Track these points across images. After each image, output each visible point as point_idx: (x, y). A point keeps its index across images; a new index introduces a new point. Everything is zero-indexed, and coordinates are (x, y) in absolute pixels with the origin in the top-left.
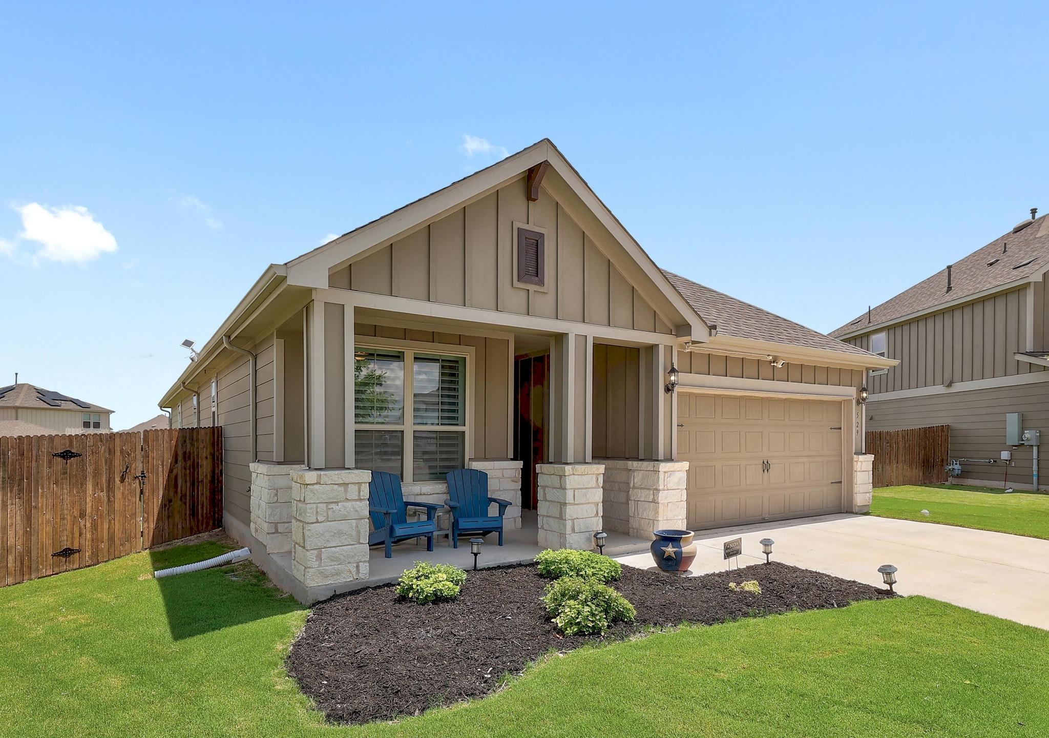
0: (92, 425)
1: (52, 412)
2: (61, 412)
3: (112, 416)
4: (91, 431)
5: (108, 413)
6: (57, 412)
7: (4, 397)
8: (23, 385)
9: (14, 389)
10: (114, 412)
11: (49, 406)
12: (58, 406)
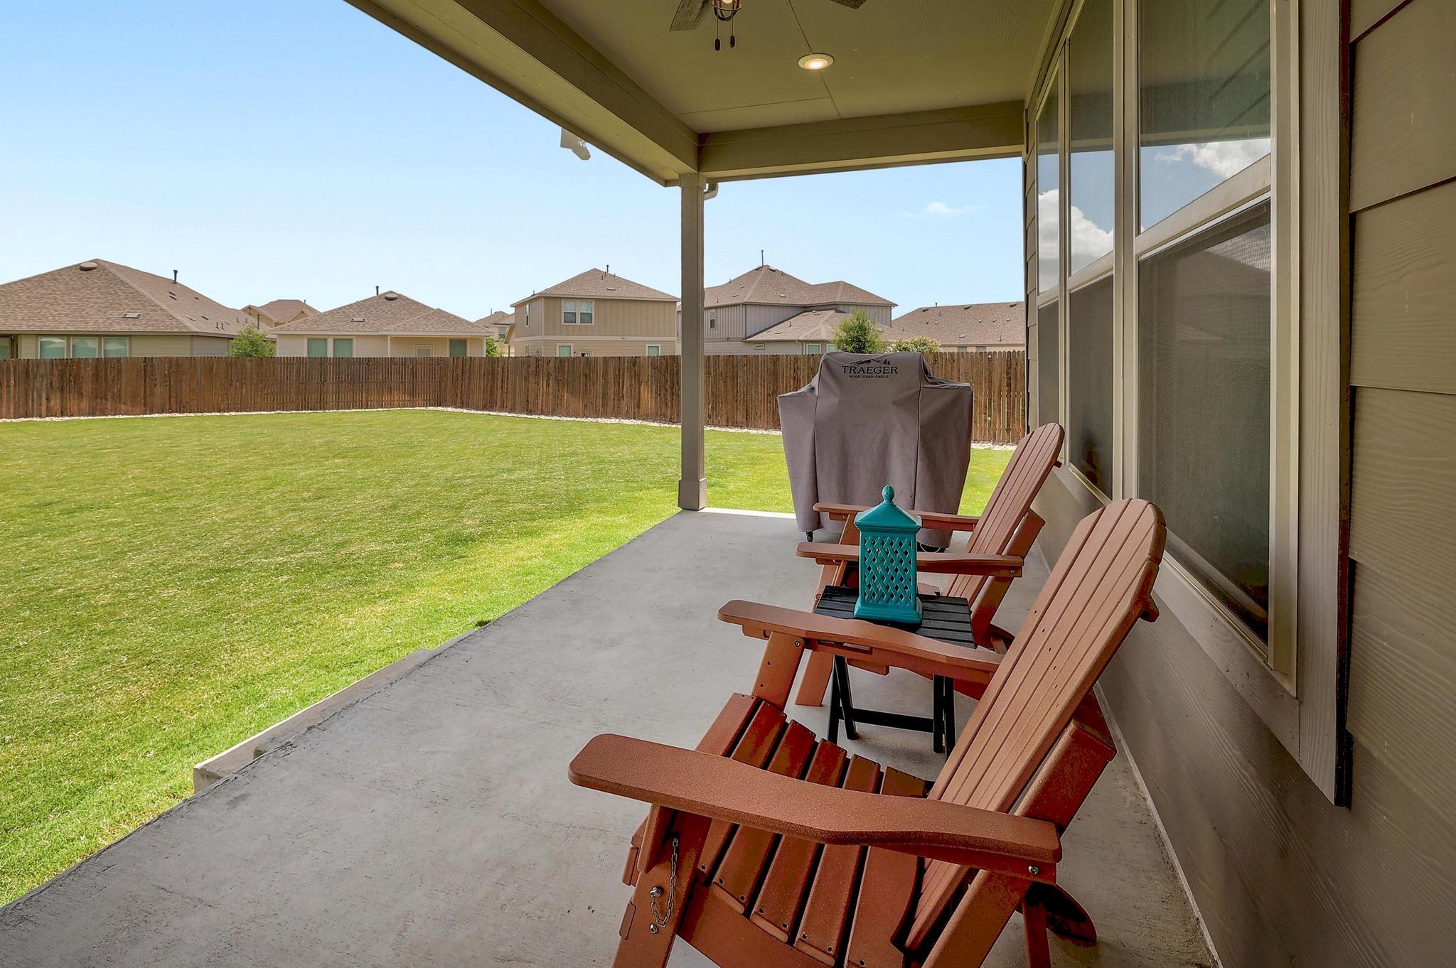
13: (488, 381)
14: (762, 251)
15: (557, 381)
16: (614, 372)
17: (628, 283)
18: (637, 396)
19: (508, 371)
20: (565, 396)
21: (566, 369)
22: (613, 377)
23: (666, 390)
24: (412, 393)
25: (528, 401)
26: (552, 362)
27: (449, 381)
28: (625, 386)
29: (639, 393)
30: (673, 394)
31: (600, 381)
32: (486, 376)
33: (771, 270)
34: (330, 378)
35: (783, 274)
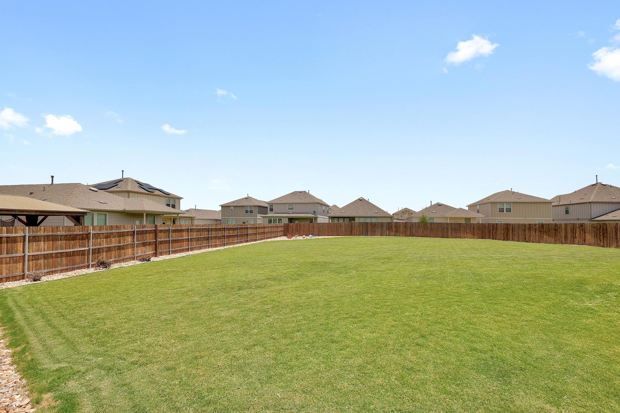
0: (171, 206)
1: (149, 196)
2: (154, 197)
3: (181, 201)
4: (170, 210)
5: (179, 198)
6: (152, 196)
7: (117, 185)
8: (128, 178)
9: (122, 180)
10: (183, 198)
11: (148, 192)
12: (152, 192)
13: (505, 231)
14: (597, 176)
15: (540, 231)
16: (571, 229)
17: (525, 195)
18: (584, 237)
19: (515, 228)
20: (545, 236)
21: (545, 227)
22: (570, 230)
23: (600, 236)
24: (473, 234)
25: (525, 238)
26: (537, 225)
27: (487, 231)
28: (577, 233)
29: (585, 236)
30: (604, 237)
31: (563, 232)
32: (504, 230)
33: (602, 184)
34: (449, 229)
35: (611, 186)
